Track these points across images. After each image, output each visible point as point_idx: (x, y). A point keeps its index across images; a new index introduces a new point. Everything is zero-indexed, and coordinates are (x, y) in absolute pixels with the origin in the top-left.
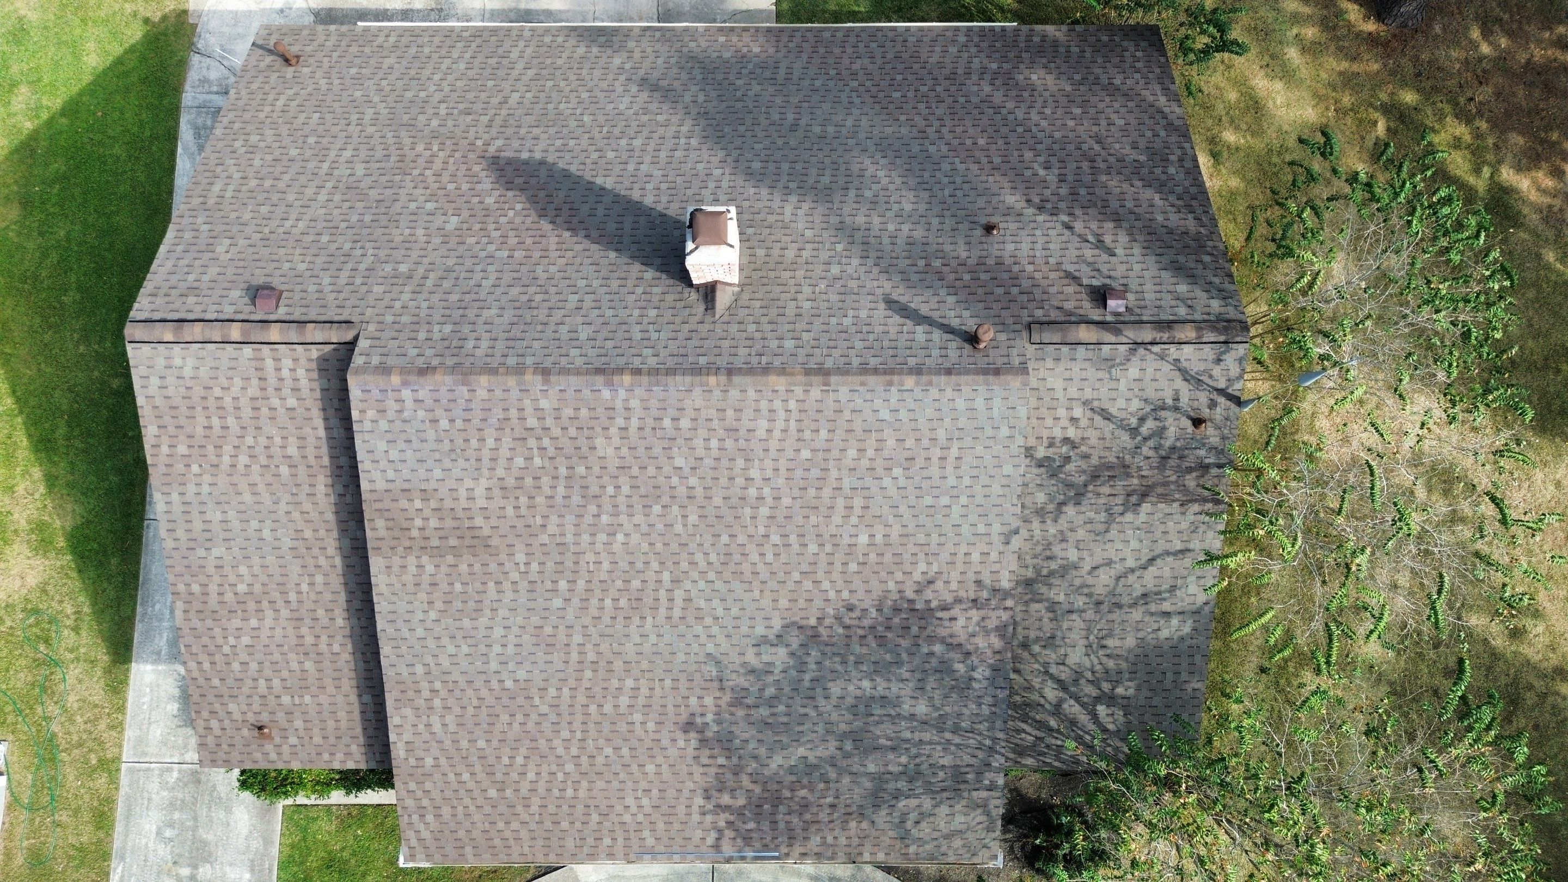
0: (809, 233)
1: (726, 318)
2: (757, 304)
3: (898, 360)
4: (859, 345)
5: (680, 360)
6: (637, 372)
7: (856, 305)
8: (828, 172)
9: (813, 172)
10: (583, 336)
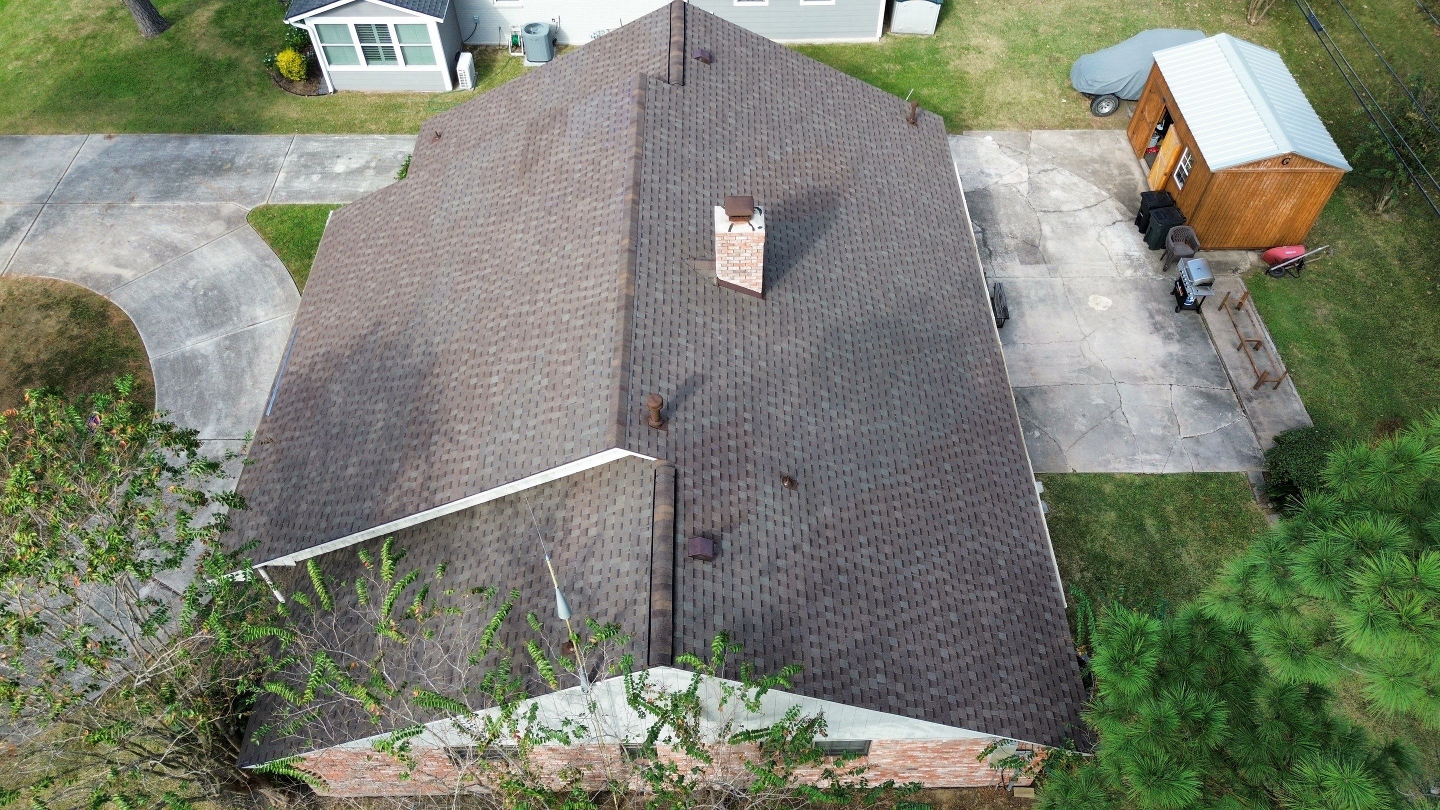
0: (777, 348)
1: (686, 267)
2: (701, 290)
3: (639, 361)
4: (657, 340)
5: (647, 229)
6: (635, 202)
7: (700, 353)
8: (846, 384)
9: (846, 374)
10: (670, 186)
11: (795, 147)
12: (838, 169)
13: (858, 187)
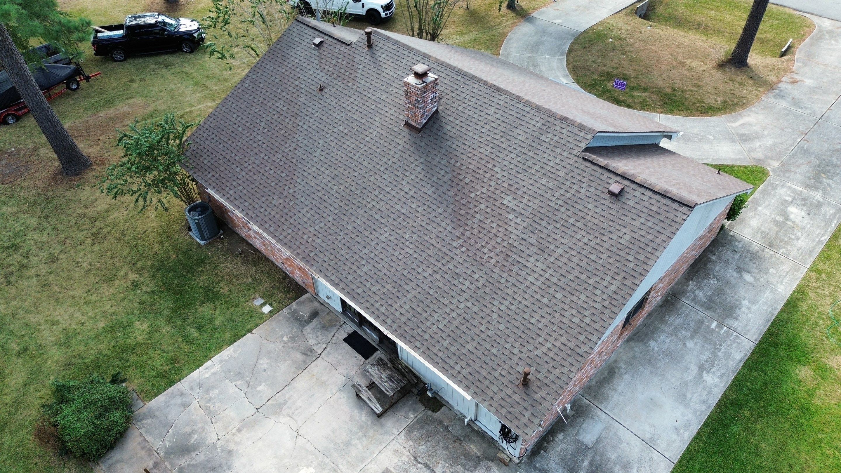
11: (512, 223)
12: (486, 250)
13: (465, 256)
